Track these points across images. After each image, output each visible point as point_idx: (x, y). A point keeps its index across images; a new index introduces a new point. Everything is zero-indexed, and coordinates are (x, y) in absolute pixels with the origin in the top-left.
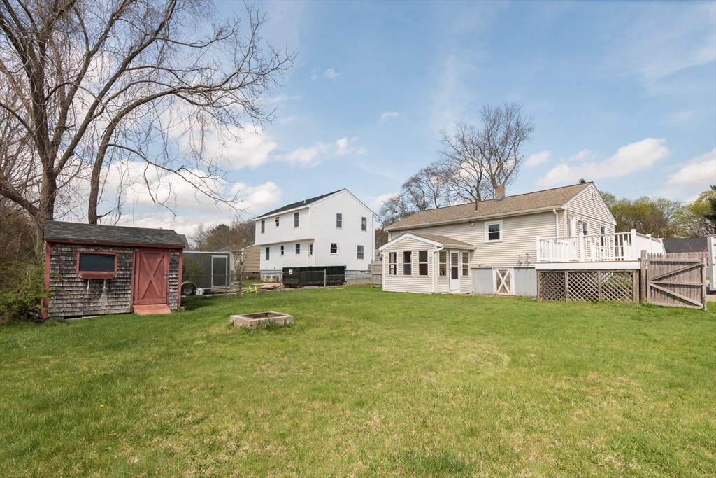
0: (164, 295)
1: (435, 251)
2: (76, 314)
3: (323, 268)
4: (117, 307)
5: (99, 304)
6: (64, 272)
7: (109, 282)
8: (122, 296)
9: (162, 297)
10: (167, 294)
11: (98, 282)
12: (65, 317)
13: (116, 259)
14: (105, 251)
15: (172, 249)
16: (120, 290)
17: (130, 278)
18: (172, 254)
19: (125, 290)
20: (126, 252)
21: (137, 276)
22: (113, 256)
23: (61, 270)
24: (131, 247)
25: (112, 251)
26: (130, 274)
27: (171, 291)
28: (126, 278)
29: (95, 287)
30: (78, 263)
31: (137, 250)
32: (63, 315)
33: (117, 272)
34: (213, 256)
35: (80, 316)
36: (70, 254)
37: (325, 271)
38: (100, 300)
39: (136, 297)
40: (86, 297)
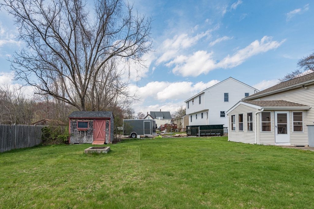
0: (104, 138)
1: (257, 112)
2: (77, 143)
3: (198, 126)
4: (89, 141)
5: (84, 140)
6: (74, 128)
7: (86, 132)
8: (90, 137)
9: (103, 138)
10: (105, 137)
11: (83, 131)
12: (75, 143)
13: (88, 123)
14: (85, 121)
15: (106, 119)
16: (90, 135)
17: (93, 131)
18: (107, 121)
19: (91, 135)
20: (91, 121)
21: (95, 130)
22: (87, 122)
23: (73, 127)
24: (92, 119)
25: (87, 121)
26: (93, 129)
27: (106, 136)
28: (92, 131)
29: (82, 134)
30: (77, 125)
31: (95, 120)
32: (74, 142)
33: (89, 128)
34: (144, 121)
35: (78, 143)
36: (75, 122)
37: (199, 128)
38: (84, 138)
39: (95, 138)
40: (80, 137)
